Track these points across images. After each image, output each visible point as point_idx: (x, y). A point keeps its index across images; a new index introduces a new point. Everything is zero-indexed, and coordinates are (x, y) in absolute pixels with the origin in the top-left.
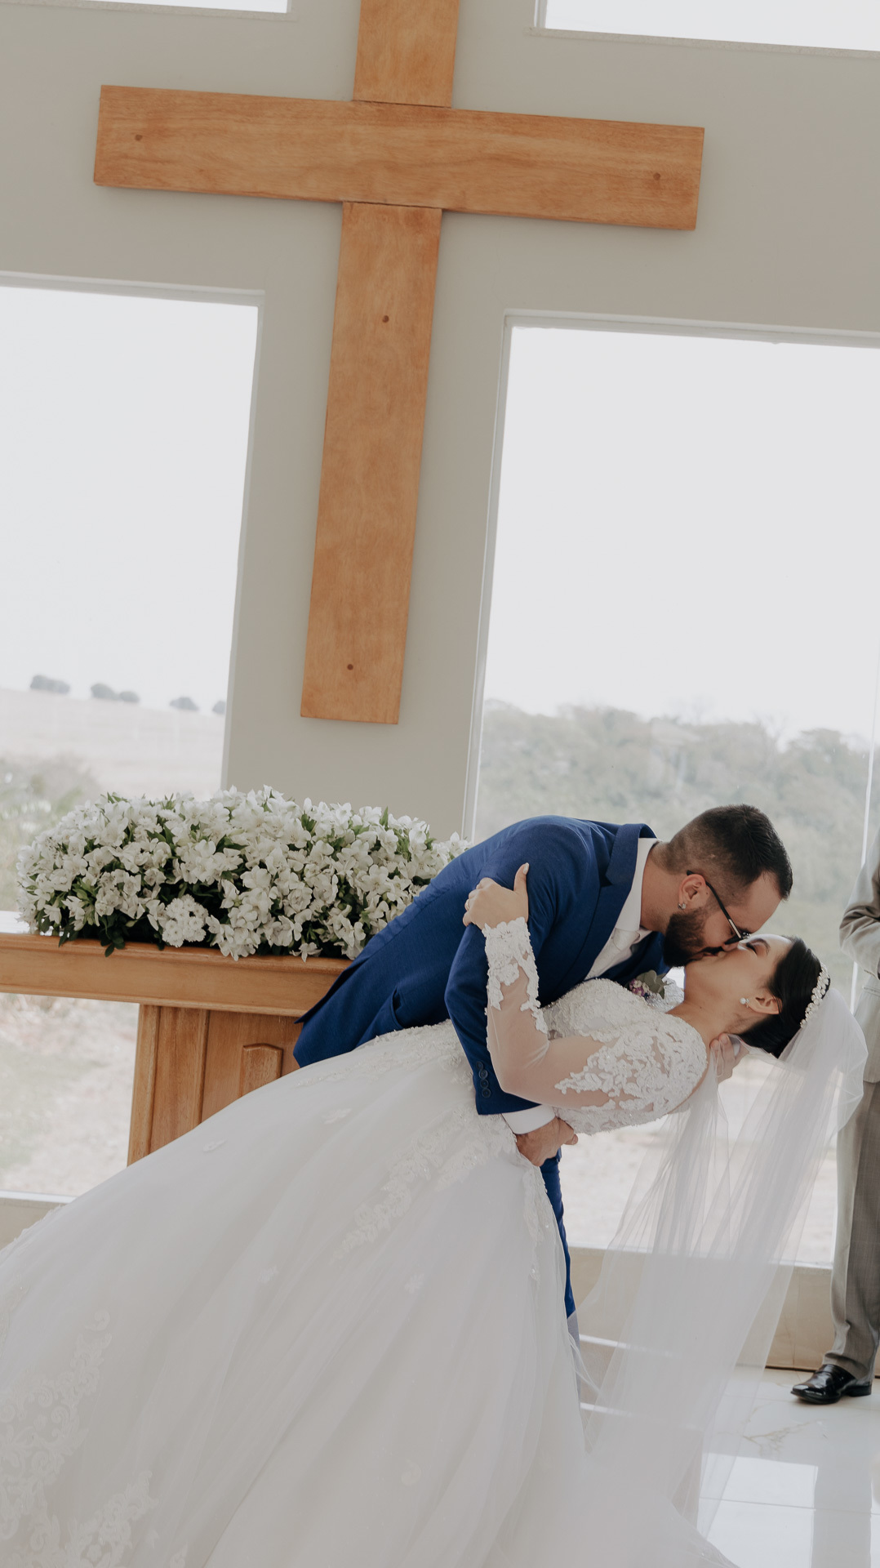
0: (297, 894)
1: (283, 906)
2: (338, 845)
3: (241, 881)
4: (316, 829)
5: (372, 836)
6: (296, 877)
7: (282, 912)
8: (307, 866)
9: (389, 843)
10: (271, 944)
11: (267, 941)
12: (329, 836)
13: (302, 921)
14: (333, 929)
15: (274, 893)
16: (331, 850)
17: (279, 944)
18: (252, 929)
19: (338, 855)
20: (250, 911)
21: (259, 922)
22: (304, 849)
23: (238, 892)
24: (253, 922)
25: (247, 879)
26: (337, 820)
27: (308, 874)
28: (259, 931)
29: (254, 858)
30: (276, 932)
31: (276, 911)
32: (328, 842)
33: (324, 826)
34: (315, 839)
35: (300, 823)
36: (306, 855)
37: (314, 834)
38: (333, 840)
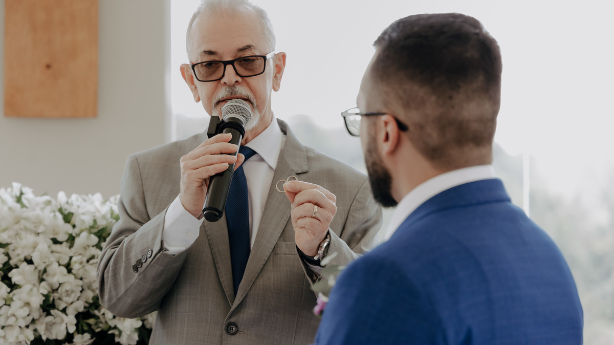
0: (67, 287)
1: (54, 299)
3: (10, 279)
4: (75, 220)
6: (64, 270)
7: (53, 306)
8: (74, 259)
10: (44, 338)
11: (40, 336)
12: (91, 227)
13: (75, 313)
14: (104, 318)
15: (44, 289)
16: (95, 240)
17: (53, 337)
18: (23, 325)
20: (21, 307)
21: (30, 318)
22: (67, 241)
23: (9, 290)
24: (24, 318)
25: (15, 276)
26: (98, 210)
27: (75, 267)
28: (32, 327)
29: (18, 255)
30: (49, 326)
31: (48, 306)
32: (91, 233)
33: (83, 217)
34: (76, 230)
35: (60, 216)
36: (71, 247)
37: (74, 226)
38: (95, 230)
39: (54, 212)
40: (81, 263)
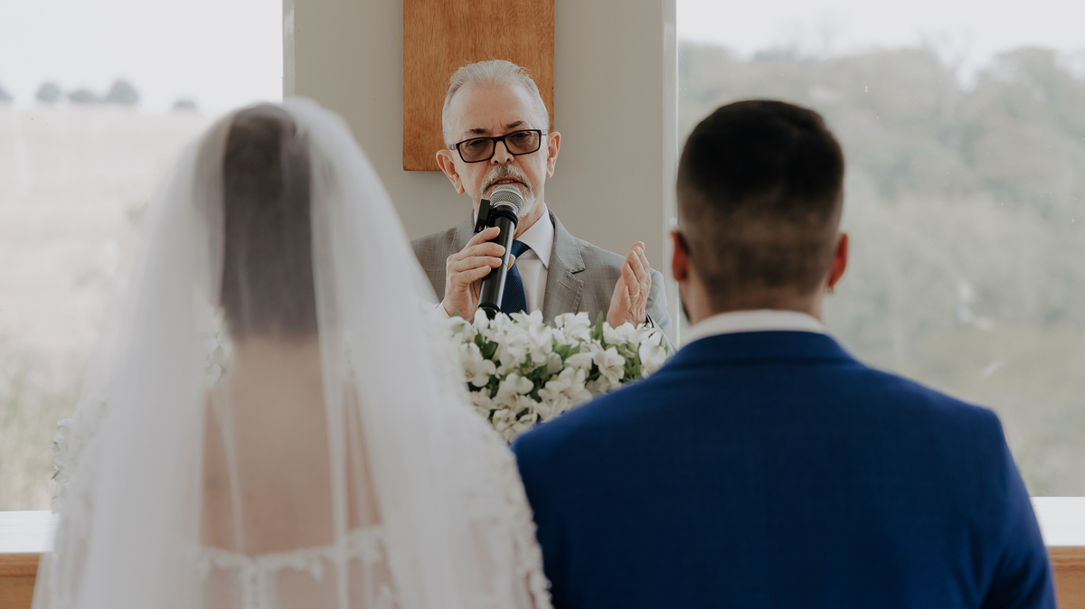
2: (539, 377)
4: (499, 354)
5: (583, 359)
9: (611, 368)
12: (524, 366)
16: (528, 385)
19: (541, 392)
22: (487, 386)
26: (533, 340)
32: (522, 375)
33: (511, 351)
34: (501, 370)
35: (476, 349)
36: (492, 396)
37: (498, 364)
38: (531, 370)
39: (468, 342)
40: (508, 420)
